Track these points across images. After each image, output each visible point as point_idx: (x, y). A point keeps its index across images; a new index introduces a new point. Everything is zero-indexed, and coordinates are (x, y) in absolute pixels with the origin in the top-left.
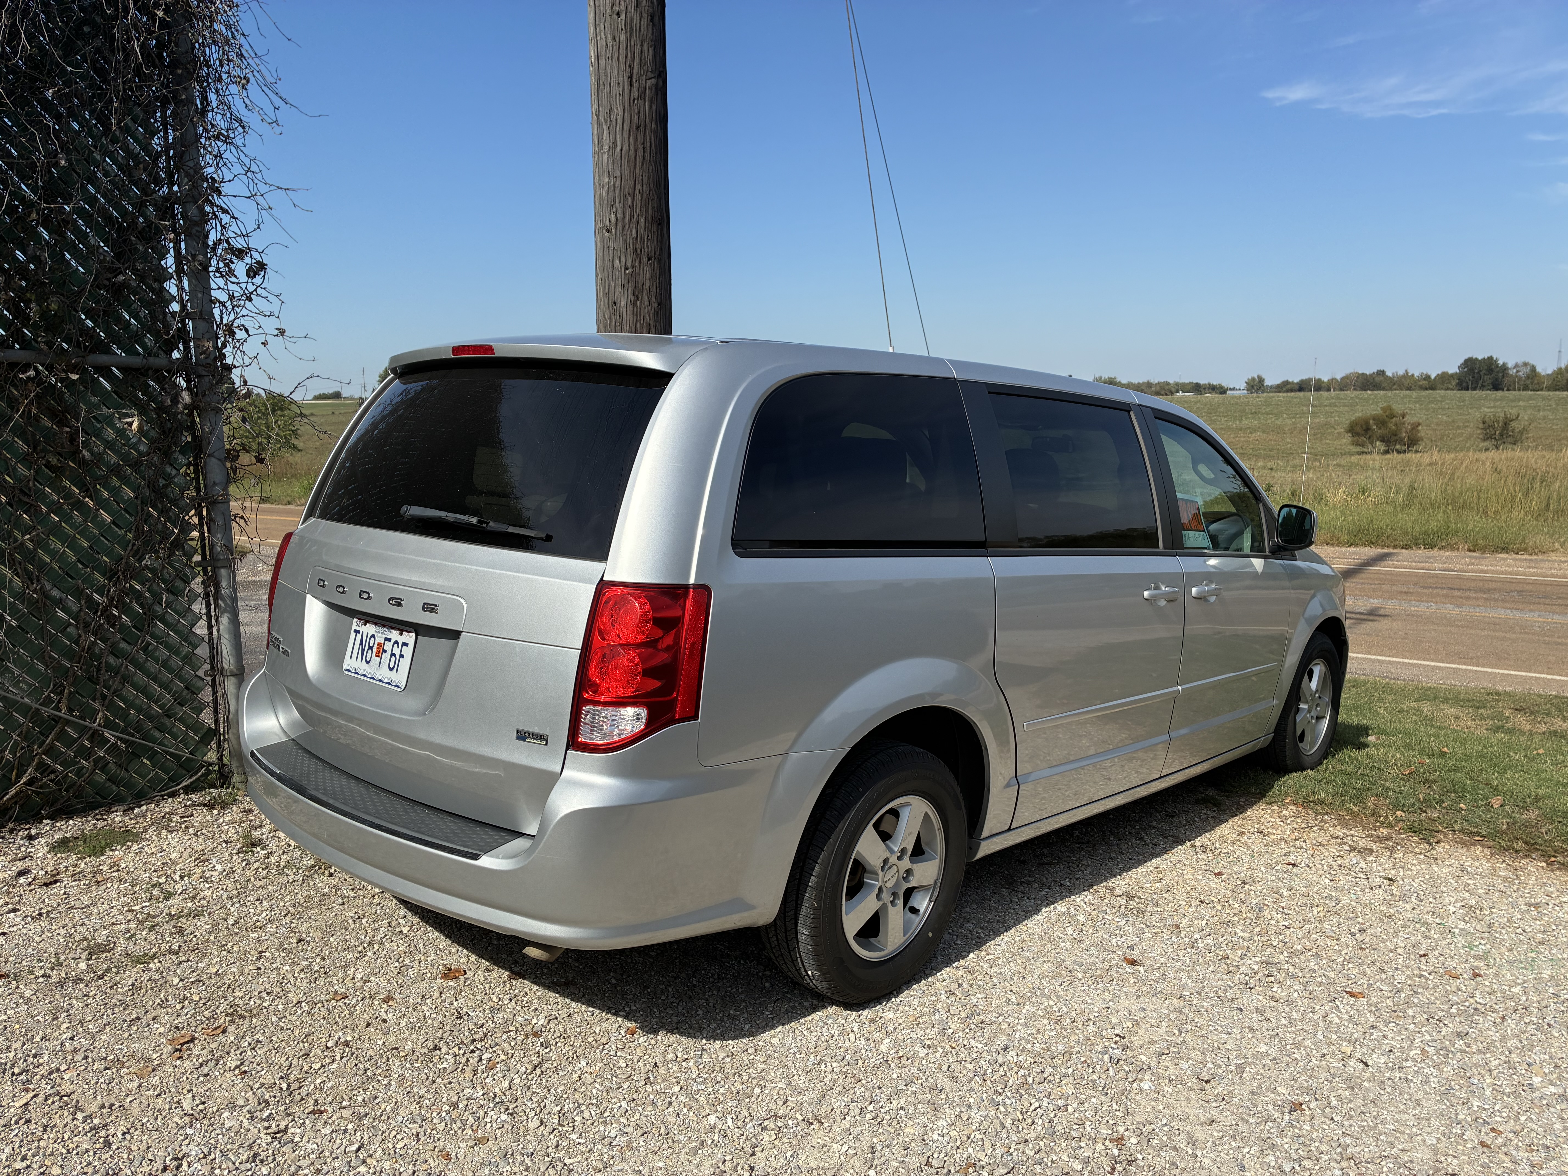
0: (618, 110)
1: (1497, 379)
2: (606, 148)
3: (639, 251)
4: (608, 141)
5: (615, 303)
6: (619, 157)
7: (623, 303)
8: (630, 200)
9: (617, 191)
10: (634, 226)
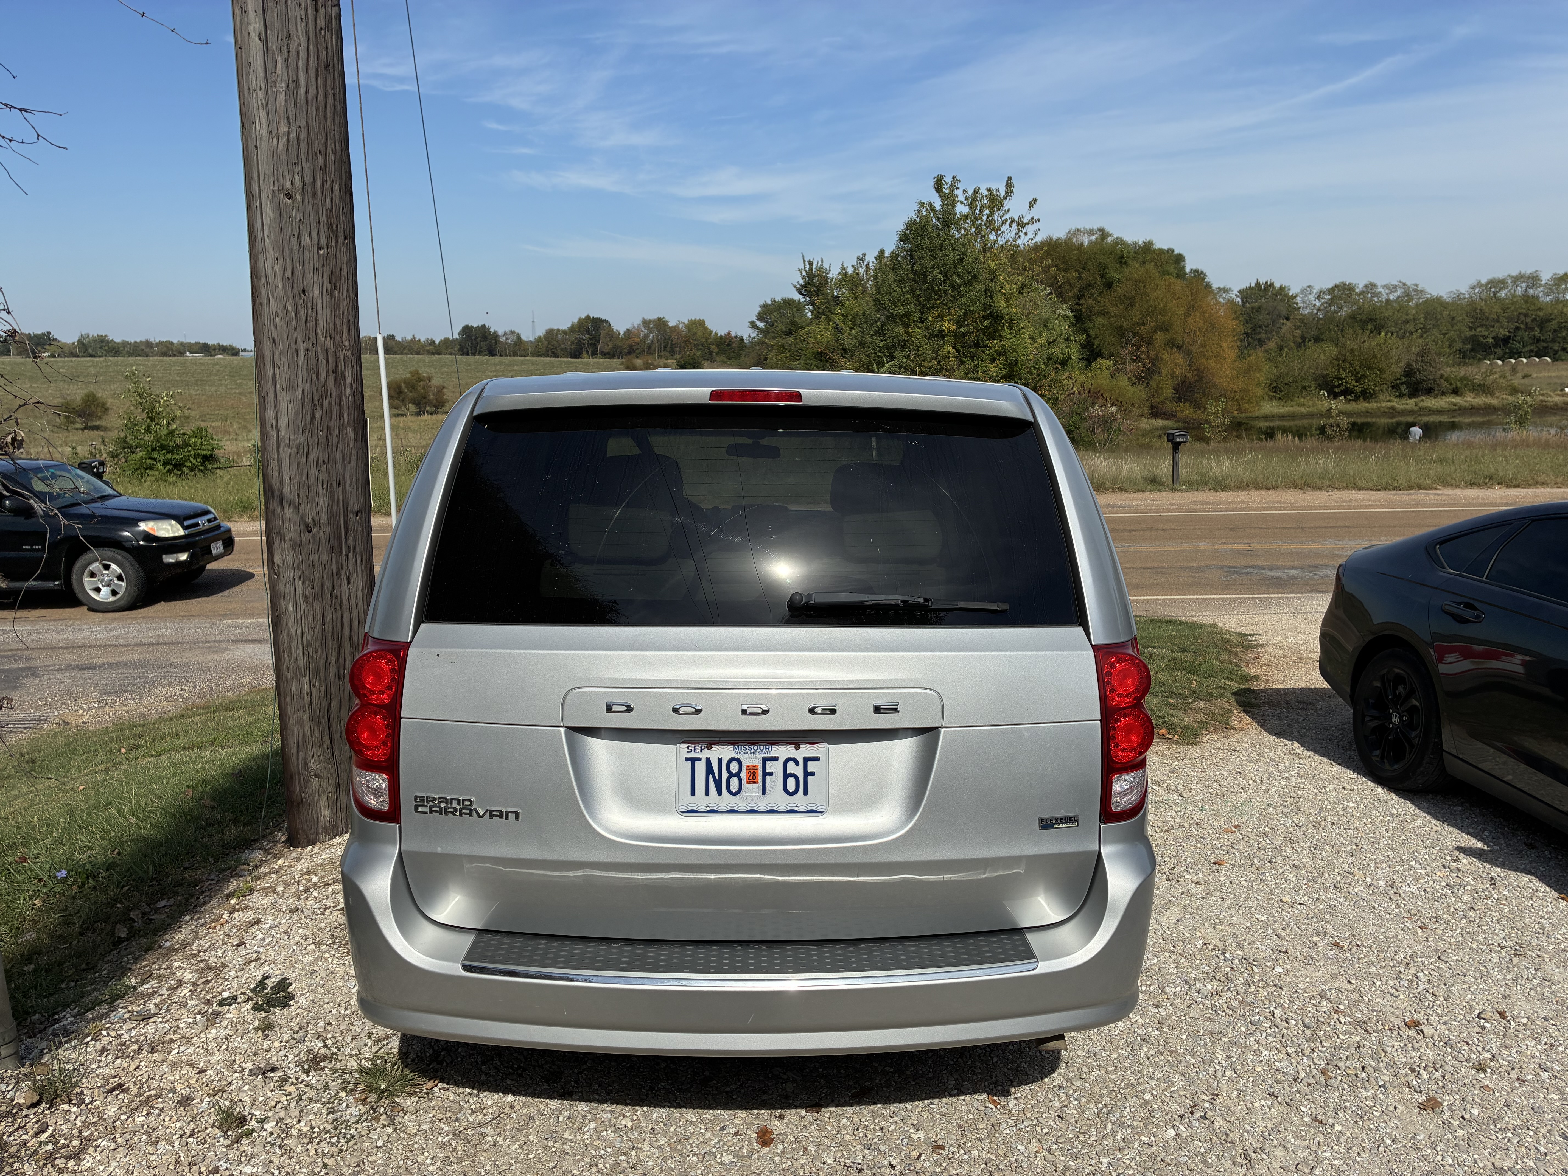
0: (299, 38)
1: (491, 346)
2: (282, 86)
3: (334, 227)
4: (285, 77)
5: (304, 291)
6: (303, 101)
7: (316, 292)
8: (321, 160)
9: (303, 146)
10: (328, 194)
